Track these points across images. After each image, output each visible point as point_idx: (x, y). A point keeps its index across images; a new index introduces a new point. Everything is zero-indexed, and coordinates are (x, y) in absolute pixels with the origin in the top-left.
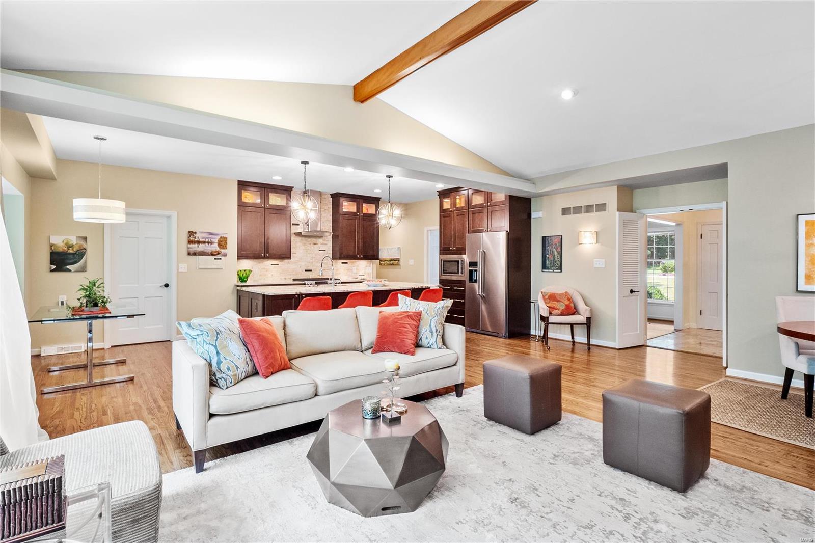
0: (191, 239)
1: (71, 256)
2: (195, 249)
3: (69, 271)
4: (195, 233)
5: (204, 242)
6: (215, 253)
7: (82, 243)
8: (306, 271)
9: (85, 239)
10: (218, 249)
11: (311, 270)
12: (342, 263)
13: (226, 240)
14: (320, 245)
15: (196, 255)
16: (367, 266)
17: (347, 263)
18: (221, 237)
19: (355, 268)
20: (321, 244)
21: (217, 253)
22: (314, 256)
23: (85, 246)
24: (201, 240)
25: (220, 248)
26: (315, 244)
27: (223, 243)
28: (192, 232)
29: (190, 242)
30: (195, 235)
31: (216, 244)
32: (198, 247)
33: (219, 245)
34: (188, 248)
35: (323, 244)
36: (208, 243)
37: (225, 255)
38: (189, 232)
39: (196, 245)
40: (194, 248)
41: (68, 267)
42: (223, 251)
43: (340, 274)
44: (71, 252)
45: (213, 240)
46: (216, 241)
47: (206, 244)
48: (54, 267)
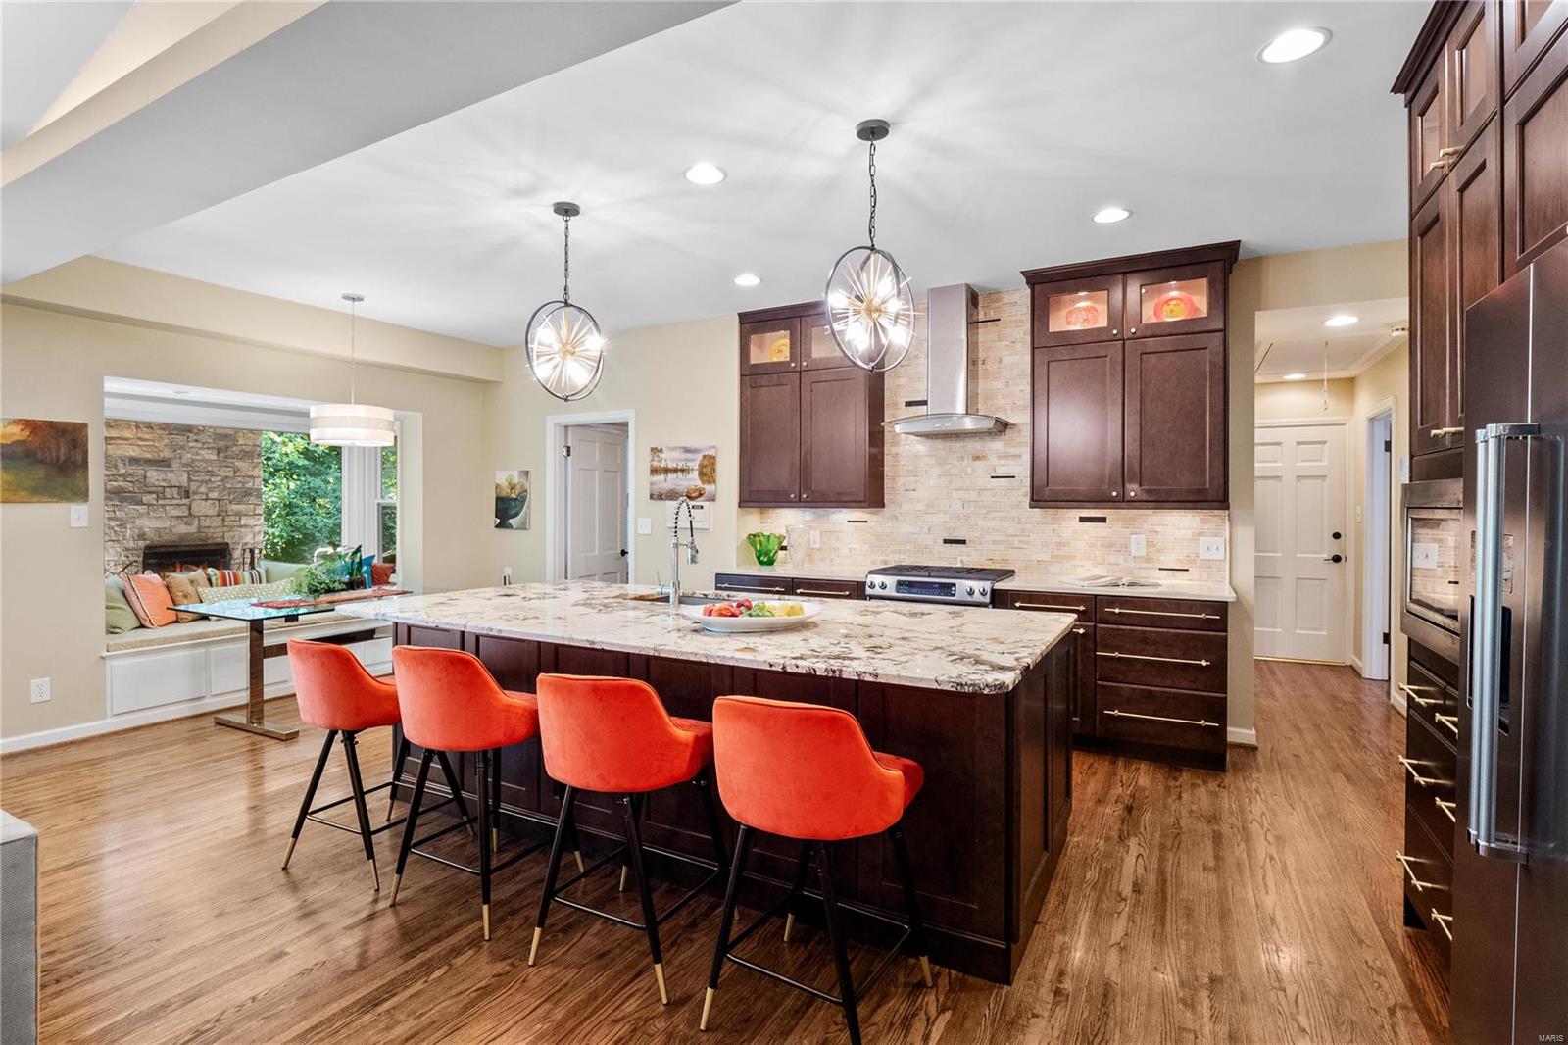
0: (655, 463)
1: (513, 504)
2: (661, 486)
3: (510, 527)
4: (661, 450)
5: (676, 470)
6: (694, 495)
7: (523, 481)
8: (946, 541)
9: (527, 473)
10: (699, 484)
11: (963, 542)
12: (1083, 519)
13: (714, 464)
14: (993, 460)
15: (662, 499)
16: (1201, 534)
17: (1103, 520)
18: (704, 456)
19: (1142, 538)
20: (999, 457)
21: (697, 493)
22: (973, 495)
23: (527, 486)
24: (671, 465)
25: (703, 482)
26: (977, 458)
27: (708, 470)
28: (656, 449)
29: (654, 471)
30: (661, 455)
31: (696, 473)
32: (666, 480)
33: (702, 474)
34: (652, 484)
35: (1007, 456)
36: (683, 470)
37: (712, 499)
38: (652, 449)
39: (663, 477)
40: (660, 482)
41: (510, 521)
42: (709, 488)
43: (1070, 557)
44: (513, 496)
45: (690, 464)
46: (695, 465)
47: (679, 473)
48: (498, 521)
